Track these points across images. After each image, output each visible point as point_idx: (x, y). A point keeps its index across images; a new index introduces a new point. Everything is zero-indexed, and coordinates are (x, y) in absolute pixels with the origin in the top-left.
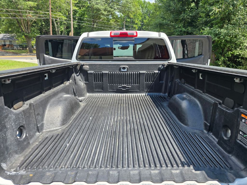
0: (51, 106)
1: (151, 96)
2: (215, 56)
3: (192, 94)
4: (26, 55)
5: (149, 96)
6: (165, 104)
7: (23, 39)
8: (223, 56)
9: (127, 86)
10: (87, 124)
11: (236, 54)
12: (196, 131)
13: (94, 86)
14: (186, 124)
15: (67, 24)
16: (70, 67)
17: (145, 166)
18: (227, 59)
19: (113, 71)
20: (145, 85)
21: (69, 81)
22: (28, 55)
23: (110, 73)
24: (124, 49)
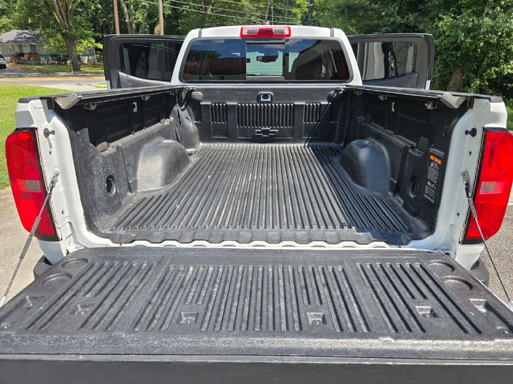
0: (145, 155)
1: (315, 148)
2: (462, 77)
3: (379, 137)
4: (67, 76)
5: (310, 148)
6: (336, 160)
7: (59, 41)
8: (479, 76)
9: (271, 131)
10: (204, 183)
11: (506, 73)
12: (375, 193)
13: (212, 128)
14: (362, 185)
15: (150, 7)
16: (171, 94)
17: (288, 227)
18: (487, 84)
19: (246, 102)
20: (303, 128)
21: (169, 118)
22: (72, 76)
23: (240, 105)
24: (268, 62)
